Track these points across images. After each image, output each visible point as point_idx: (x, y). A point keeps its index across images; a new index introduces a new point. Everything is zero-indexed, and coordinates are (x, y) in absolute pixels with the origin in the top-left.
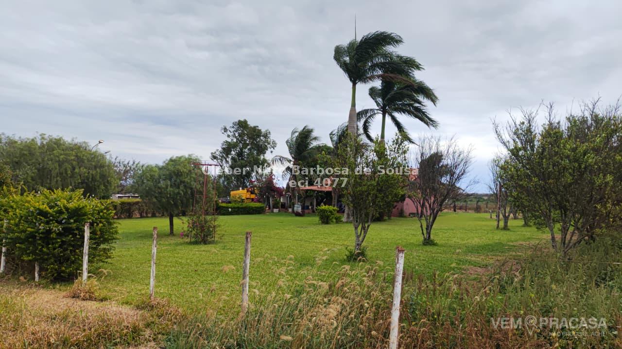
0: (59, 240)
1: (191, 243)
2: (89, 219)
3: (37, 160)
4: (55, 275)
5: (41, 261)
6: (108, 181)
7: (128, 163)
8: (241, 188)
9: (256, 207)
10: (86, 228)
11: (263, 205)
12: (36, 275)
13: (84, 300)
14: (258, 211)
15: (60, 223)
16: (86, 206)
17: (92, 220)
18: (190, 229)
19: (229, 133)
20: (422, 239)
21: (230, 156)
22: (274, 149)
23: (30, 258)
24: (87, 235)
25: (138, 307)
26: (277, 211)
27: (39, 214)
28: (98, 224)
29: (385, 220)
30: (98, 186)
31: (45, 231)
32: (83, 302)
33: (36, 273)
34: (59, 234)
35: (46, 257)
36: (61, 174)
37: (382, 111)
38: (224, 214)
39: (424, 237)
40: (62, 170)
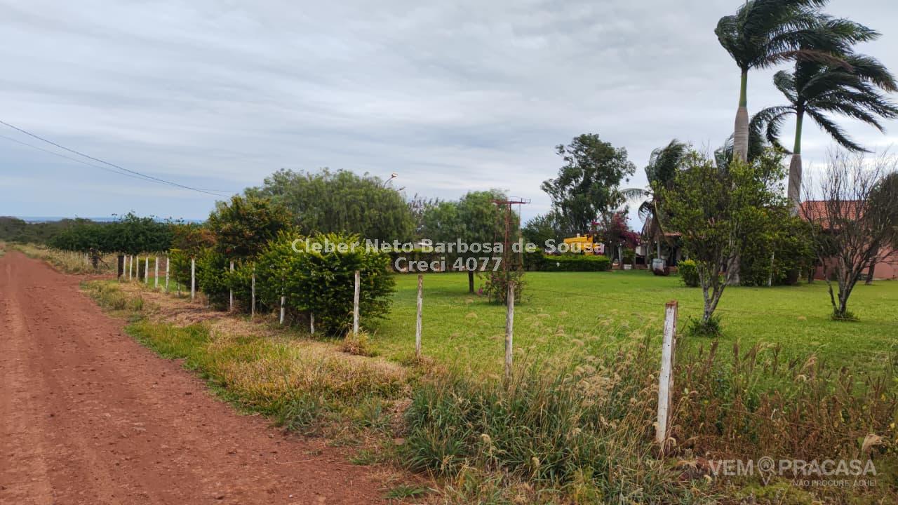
0: (332, 290)
1: (490, 304)
2: (363, 267)
3: (324, 200)
4: (329, 328)
5: (316, 311)
6: (402, 225)
7: (430, 202)
8: (578, 234)
9: (596, 261)
10: (356, 276)
11: (608, 259)
12: (312, 327)
13: (354, 354)
14: (600, 267)
15: (332, 270)
16: (359, 252)
17: (366, 268)
18: (490, 286)
19: (567, 154)
20: (832, 310)
21: (568, 188)
22: (632, 175)
23: (304, 308)
24: (357, 284)
25: (404, 364)
26: (630, 268)
27: (312, 261)
28: (371, 273)
29: (798, 285)
30: (391, 232)
31: (318, 279)
32: (352, 356)
33: (312, 325)
34: (332, 283)
35: (319, 307)
36: (349, 217)
37: (795, 109)
38: (551, 271)
39: (836, 309)
40: (351, 213)
